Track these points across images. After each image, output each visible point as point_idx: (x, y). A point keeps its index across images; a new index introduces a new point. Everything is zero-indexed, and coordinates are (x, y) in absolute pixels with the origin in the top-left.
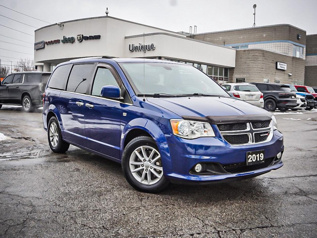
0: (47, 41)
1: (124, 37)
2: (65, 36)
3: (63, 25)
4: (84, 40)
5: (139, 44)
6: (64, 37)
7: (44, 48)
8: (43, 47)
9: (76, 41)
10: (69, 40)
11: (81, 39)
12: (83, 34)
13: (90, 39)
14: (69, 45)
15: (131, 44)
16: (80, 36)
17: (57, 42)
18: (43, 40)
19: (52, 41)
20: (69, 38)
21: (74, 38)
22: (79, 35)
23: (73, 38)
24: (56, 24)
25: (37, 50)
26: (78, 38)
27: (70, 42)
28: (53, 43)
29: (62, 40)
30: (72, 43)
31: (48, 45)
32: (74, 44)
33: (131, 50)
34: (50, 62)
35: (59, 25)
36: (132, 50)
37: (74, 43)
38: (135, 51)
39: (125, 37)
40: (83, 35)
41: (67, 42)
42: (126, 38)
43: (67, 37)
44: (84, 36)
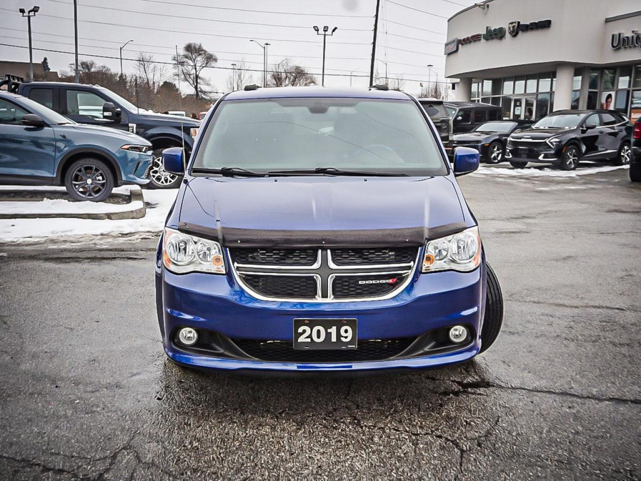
0: (462, 38)
1: (604, 19)
2: (490, 27)
3: (488, 6)
4: (520, 33)
5: (633, 32)
6: (487, 28)
7: (457, 50)
8: (455, 49)
9: (508, 35)
10: (495, 34)
11: (516, 31)
12: (519, 21)
13: (532, 29)
14: (495, 44)
15: (616, 33)
16: (514, 24)
17: (476, 38)
18: (455, 37)
19: (468, 38)
20: (495, 30)
21: (504, 29)
22: (512, 23)
23: (501, 29)
24: (476, 4)
25: (449, 54)
26: (509, 28)
27: (497, 38)
28: (470, 42)
29: (484, 35)
30: (501, 40)
31: (462, 44)
32: (504, 41)
33: (615, 45)
34: (470, 76)
35: (481, 7)
36: (617, 46)
37: (504, 38)
38: (622, 47)
39: (606, 19)
40: (519, 23)
41: (492, 39)
42: (608, 21)
43: (493, 29)
44: (521, 23)
